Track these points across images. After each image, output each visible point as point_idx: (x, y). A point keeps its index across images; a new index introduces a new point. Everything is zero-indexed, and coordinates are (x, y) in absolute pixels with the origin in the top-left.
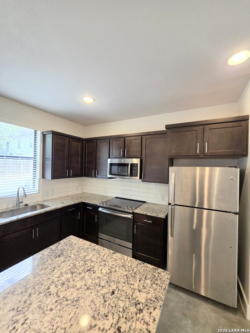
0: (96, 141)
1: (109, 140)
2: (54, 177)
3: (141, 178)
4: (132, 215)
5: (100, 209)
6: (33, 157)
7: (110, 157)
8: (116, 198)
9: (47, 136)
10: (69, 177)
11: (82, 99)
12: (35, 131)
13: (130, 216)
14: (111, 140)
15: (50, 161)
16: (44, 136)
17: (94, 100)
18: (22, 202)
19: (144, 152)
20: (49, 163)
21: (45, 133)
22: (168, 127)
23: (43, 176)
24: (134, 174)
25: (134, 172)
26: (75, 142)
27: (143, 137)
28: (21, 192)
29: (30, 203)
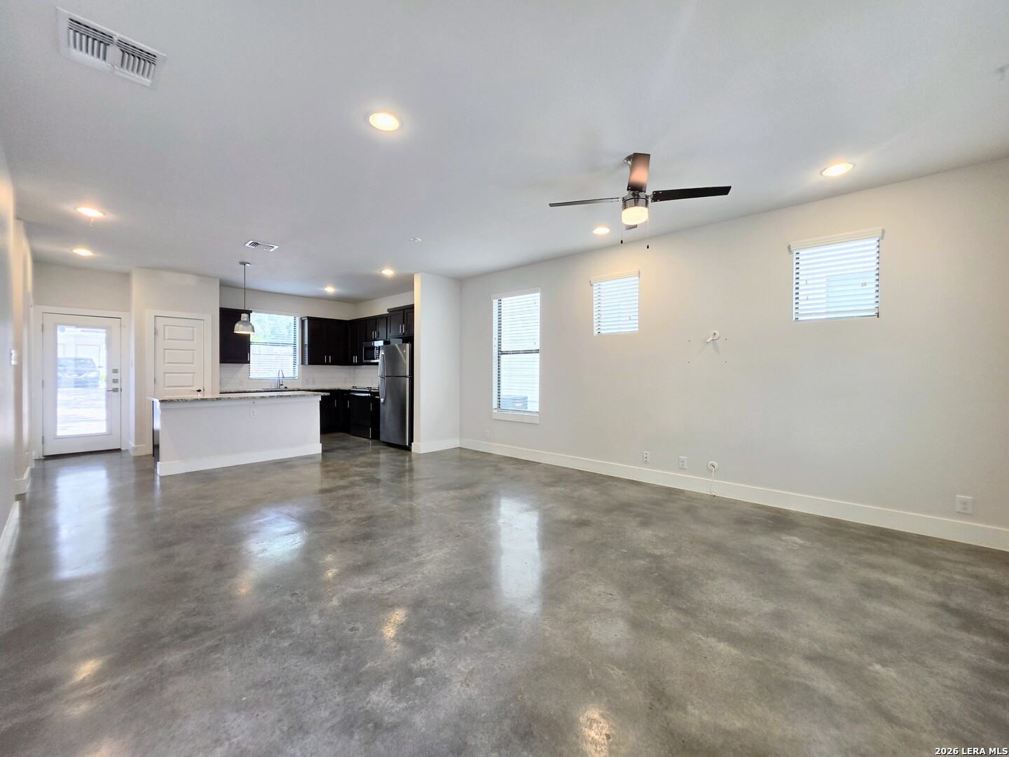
2: (311, 363)
4: (369, 394)
5: (352, 394)
6: (293, 343)
9: (305, 322)
10: (328, 364)
12: (294, 318)
15: (307, 347)
16: (303, 322)
18: (282, 385)
20: (306, 350)
21: (303, 319)
22: (388, 310)
23: (303, 363)
26: (336, 326)
28: (281, 376)
29: (290, 387)
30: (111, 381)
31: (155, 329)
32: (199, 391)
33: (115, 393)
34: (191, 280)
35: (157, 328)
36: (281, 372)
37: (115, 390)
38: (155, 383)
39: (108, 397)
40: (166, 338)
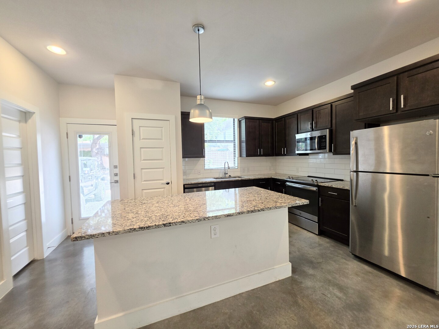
0: (285, 119)
1: (297, 115)
2: (248, 155)
3: (330, 150)
4: (317, 188)
6: (233, 140)
7: (299, 132)
8: (309, 176)
9: (242, 121)
10: (260, 155)
11: (264, 84)
12: (234, 119)
13: (315, 189)
14: (299, 115)
15: (244, 142)
16: (240, 122)
17: (275, 82)
18: (227, 174)
19: (334, 121)
20: (244, 145)
21: (240, 120)
22: (353, 87)
23: (241, 155)
24: (323, 147)
25: (323, 145)
26: (265, 124)
27: (333, 104)
28: (227, 166)
29: (232, 175)
30: (113, 175)
31: (132, 130)
32: (168, 184)
33: (116, 184)
34: (158, 85)
35: (134, 130)
36: (226, 163)
37: (116, 182)
38: (134, 179)
39: (112, 188)
40: (142, 138)
